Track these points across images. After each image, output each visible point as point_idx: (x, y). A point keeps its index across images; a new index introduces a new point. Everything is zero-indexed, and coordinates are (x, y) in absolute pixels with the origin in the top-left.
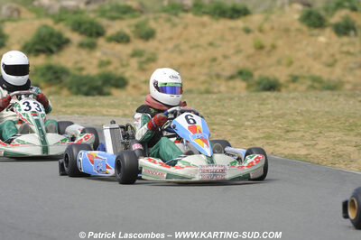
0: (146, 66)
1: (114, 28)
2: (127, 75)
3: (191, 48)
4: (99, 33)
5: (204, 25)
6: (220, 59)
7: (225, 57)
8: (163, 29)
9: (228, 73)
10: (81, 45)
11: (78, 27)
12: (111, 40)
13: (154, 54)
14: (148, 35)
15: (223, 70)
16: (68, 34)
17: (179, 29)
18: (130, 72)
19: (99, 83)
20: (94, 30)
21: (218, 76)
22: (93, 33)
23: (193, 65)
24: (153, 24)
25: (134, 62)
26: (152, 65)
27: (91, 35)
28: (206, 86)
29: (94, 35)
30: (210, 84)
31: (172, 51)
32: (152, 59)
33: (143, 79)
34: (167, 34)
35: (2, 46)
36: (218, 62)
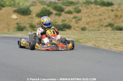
0: (78, 22)
1: (67, 9)
3: (93, 16)
4: (62, 10)
5: (98, 8)
6: (103, 19)
7: (105, 19)
8: (84, 10)
9: (105, 25)
10: (56, 14)
11: (55, 8)
12: (66, 13)
13: (80, 18)
14: (79, 12)
15: (104, 23)
16: (52, 11)
17: (90, 9)
18: (73, 24)
19: (62, 27)
20: (61, 9)
21: (102, 26)
22: (60, 10)
23: (94, 22)
24: (80, 8)
25: (74, 20)
26: (80, 21)
27: (59, 11)
28: (98, 29)
29: (61, 11)
30: (99, 28)
31: (87, 17)
32: (80, 20)
33: (77, 26)
34: (85, 11)
35: (30, 14)
36: (102, 21)
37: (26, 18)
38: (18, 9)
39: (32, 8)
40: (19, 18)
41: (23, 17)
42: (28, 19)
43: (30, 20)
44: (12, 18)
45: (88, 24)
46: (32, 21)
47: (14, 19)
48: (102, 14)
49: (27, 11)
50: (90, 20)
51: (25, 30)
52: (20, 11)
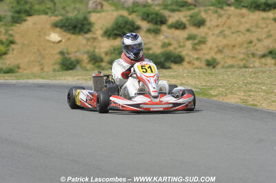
0: (198, 47)
1: (174, 18)
2: (183, 53)
3: (233, 33)
4: (162, 21)
5: (243, 16)
6: (255, 41)
7: (259, 40)
8: (211, 19)
9: (261, 53)
10: (149, 31)
11: (146, 17)
12: (171, 27)
13: (204, 38)
14: (200, 23)
15: (257, 50)
16: (139, 22)
17: (224, 18)
18: (186, 51)
19: (163, 60)
20: (159, 19)
21: (253, 55)
22: (158, 21)
23: (234, 46)
24: (203, 15)
25: (189, 44)
26: (203, 46)
27: (156, 23)
28: (244, 62)
29: (159, 23)
30: (247, 61)
31: (218, 36)
32: (203, 42)
33: (196, 56)
34: (214, 22)
35: (89, 31)
36: (253, 44)
37: (81, 39)
38: (61, 20)
39: (93, 18)
40: (64, 40)
41: (73, 37)
42: (84, 42)
43: (89, 44)
44: (48, 41)
45: (220, 51)
46: (95, 47)
47: (54, 43)
48: (254, 29)
49: (83, 25)
50: (225, 42)
51: (78, 67)
52: (67, 24)
